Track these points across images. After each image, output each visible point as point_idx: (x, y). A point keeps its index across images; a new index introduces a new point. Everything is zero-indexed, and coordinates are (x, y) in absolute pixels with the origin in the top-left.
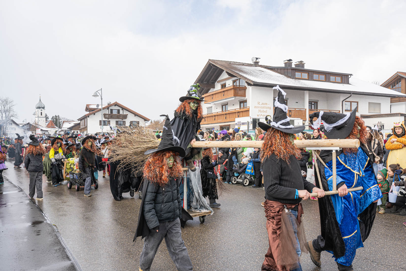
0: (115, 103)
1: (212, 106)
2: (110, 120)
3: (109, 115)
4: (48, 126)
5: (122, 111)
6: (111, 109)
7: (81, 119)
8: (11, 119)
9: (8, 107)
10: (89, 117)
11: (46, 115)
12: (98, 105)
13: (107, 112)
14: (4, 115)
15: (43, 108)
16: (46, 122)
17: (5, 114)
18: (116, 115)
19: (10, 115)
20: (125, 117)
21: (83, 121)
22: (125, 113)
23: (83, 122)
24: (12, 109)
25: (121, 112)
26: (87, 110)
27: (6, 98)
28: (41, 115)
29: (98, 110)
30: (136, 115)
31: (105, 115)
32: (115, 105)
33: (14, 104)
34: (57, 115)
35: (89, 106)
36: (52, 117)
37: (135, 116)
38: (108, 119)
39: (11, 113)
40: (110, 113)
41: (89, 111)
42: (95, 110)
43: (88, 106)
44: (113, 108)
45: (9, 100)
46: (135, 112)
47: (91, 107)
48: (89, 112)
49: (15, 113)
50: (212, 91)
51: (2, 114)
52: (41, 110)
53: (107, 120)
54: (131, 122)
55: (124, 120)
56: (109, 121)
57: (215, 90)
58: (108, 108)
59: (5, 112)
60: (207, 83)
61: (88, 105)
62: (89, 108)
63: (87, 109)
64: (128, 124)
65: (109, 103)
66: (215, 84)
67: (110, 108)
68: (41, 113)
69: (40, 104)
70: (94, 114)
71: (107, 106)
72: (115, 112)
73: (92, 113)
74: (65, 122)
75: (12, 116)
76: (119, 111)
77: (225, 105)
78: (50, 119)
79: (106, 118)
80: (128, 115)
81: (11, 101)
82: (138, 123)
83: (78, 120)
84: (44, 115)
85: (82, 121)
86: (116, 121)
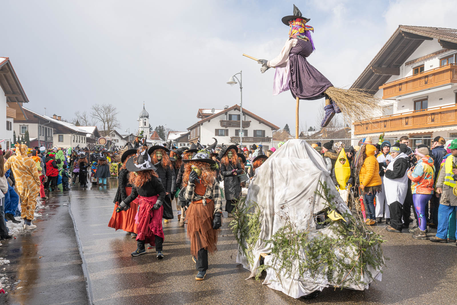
0: (235, 106)
1: (393, 104)
2: (228, 128)
3: (227, 121)
4: (152, 138)
5: (244, 116)
6: (229, 115)
7: (191, 129)
8: (114, 129)
9: (111, 115)
10: (202, 124)
11: (150, 126)
12: (213, 110)
13: (225, 118)
14: (106, 125)
15: (147, 117)
16: (150, 133)
17: (108, 123)
18: (236, 121)
19: (113, 125)
20: (247, 124)
21: (194, 130)
22: (248, 119)
23: (194, 132)
24: (115, 118)
25: (242, 118)
26: (199, 117)
27: (109, 106)
28: (145, 125)
29: (214, 116)
30: (261, 121)
31: (222, 122)
32: (235, 109)
33: (117, 112)
34: (161, 126)
35: (203, 111)
36: (156, 128)
37: (260, 123)
38: (226, 127)
39: (114, 123)
40: (228, 120)
41: (201, 117)
42: (209, 116)
43: (201, 111)
44: (233, 112)
45: (112, 107)
46: (261, 118)
47: (205, 112)
48: (201, 119)
49: (118, 123)
50: (393, 80)
51: (105, 124)
52: (145, 120)
53: (224, 128)
54: (255, 132)
55: (246, 129)
56: (227, 131)
57: (400, 77)
58: (226, 114)
59: (107, 121)
60: (387, 67)
61: (202, 109)
62: (202, 113)
63: (200, 115)
64: (251, 134)
65: (226, 107)
66: (401, 68)
67: (229, 113)
68: (145, 122)
69: (144, 112)
70: (209, 121)
71: (225, 111)
72: (234, 119)
73: (206, 119)
74: (170, 133)
75: (115, 126)
76: (239, 116)
77: (422, 101)
78: (154, 130)
79: (223, 126)
80: (251, 122)
81: (114, 108)
82: (264, 132)
83: (188, 129)
84: (147, 125)
85: (192, 131)
86: (236, 130)
